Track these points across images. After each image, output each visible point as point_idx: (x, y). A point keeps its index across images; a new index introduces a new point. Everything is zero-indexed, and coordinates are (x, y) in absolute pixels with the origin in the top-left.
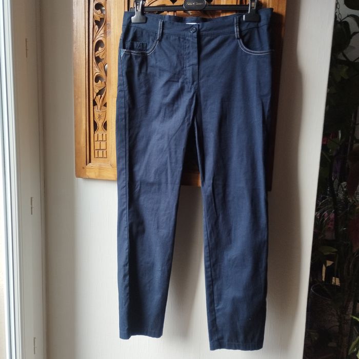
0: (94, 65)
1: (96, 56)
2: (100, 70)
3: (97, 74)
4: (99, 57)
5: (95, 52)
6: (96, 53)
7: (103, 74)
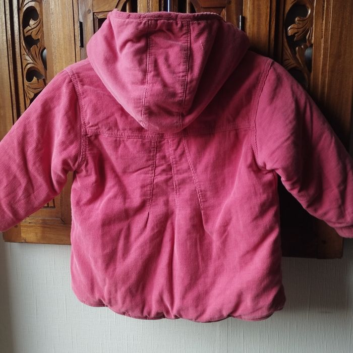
0: (23, 52)
1: (26, 35)
2: (33, 59)
3: (29, 66)
4: (30, 36)
5: (24, 27)
6: (26, 30)
7: (40, 66)
